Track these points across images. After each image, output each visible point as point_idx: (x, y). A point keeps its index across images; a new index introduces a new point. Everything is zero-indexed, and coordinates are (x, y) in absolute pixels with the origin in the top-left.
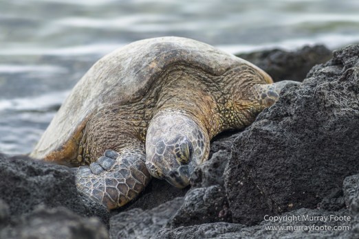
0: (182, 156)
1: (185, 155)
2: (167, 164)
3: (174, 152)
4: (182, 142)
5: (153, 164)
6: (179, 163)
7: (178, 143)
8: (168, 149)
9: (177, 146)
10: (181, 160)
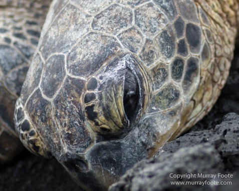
0: (101, 118)
1: (108, 115)
2: (59, 130)
3: (81, 100)
4: (109, 75)
5: (27, 117)
6: (93, 135)
7: (96, 76)
8: (68, 88)
9: (93, 85)
10: (98, 129)
